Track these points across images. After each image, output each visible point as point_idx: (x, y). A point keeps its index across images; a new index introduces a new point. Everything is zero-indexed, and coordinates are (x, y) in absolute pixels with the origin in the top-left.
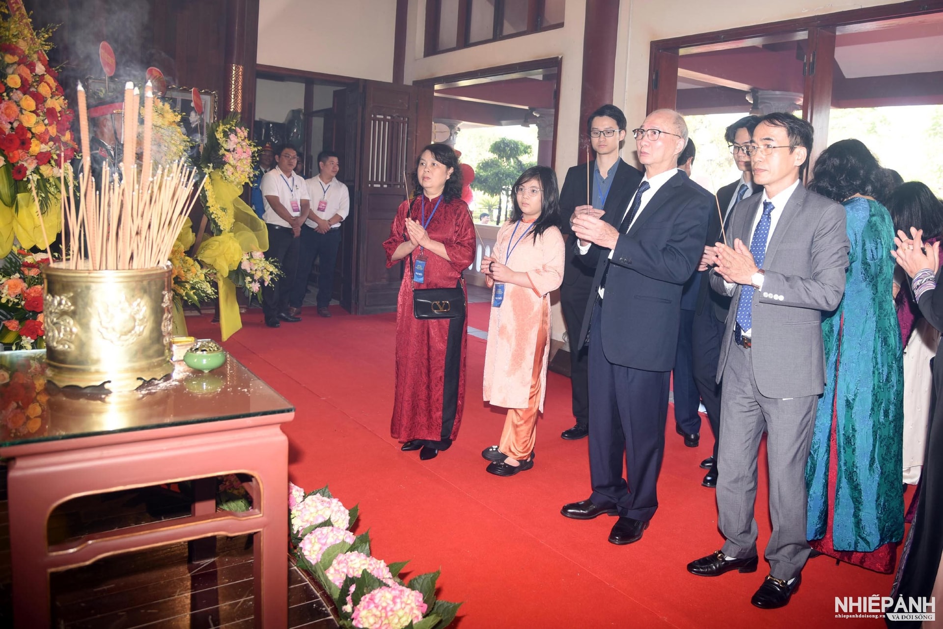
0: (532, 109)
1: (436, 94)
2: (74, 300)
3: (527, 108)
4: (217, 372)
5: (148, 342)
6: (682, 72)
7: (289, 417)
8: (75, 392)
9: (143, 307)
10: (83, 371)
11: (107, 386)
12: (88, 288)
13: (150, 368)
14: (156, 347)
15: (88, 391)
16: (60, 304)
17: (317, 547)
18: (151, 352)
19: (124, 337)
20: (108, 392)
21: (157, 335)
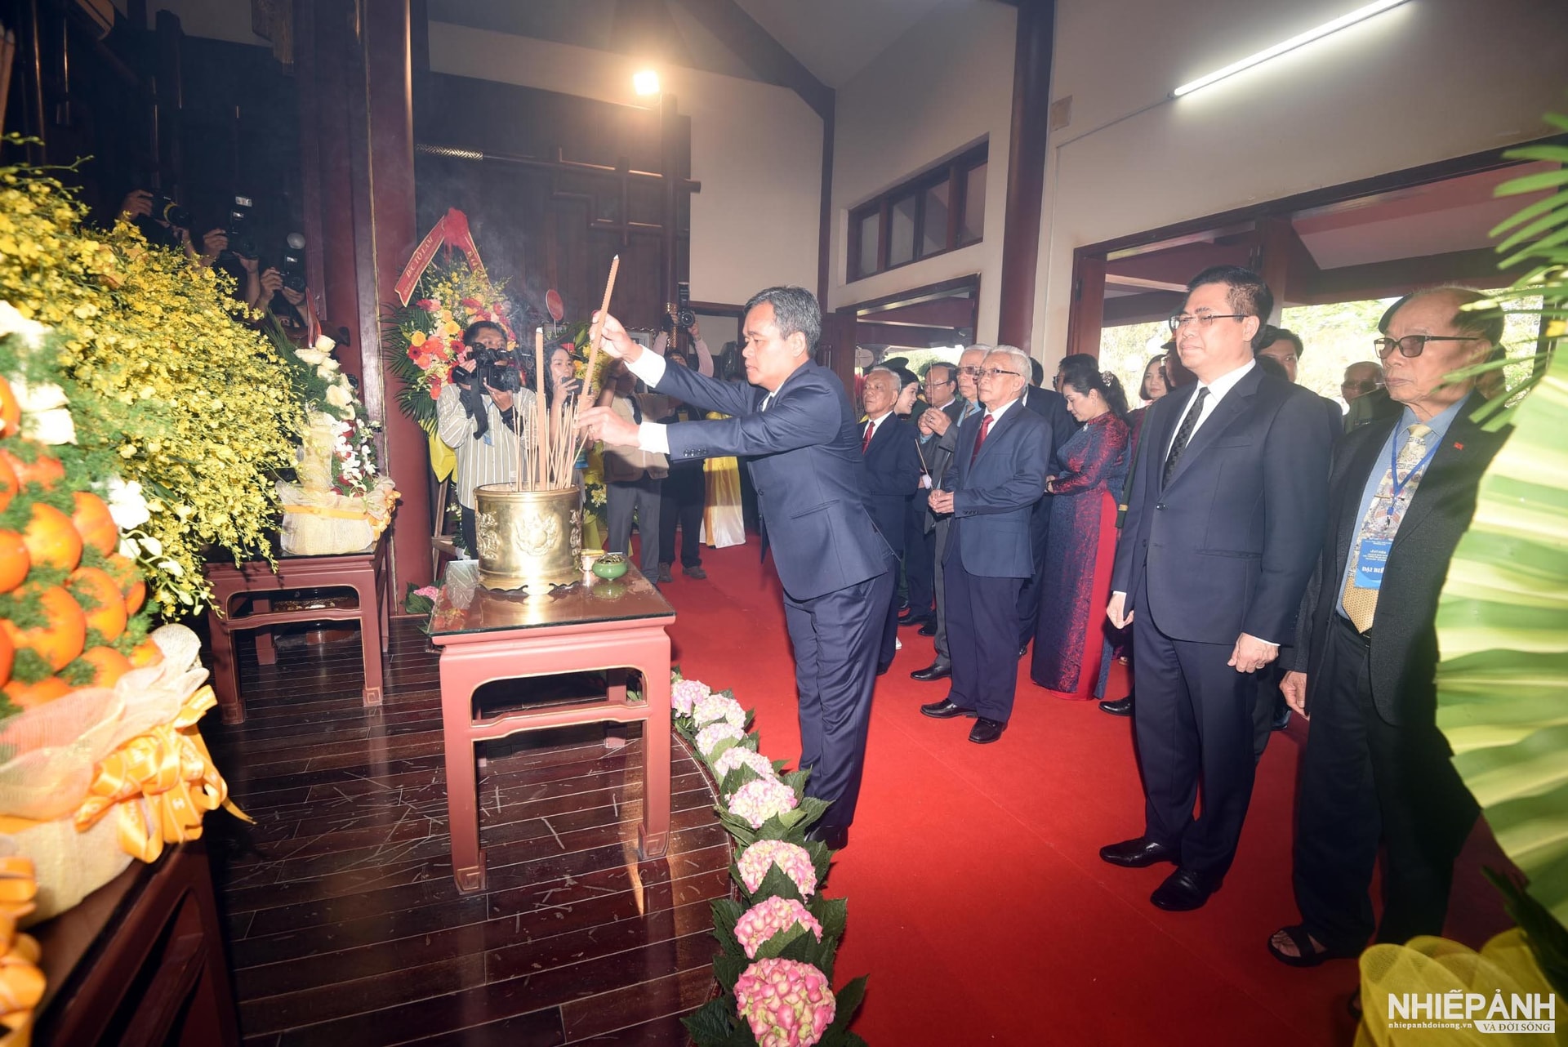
0: (957, 329)
1: (858, 320)
2: (498, 518)
3: (952, 328)
4: (618, 581)
5: (558, 553)
6: (1110, 278)
7: (671, 620)
8: (499, 594)
9: (553, 523)
10: (506, 577)
11: (524, 590)
12: (508, 507)
13: (561, 575)
14: (566, 557)
15: (510, 594)
16: (487, 520)
17: (709, 740)
18: (561, 562)
19: (537, 549)
20: (527, 596)
21: (567, 546)
